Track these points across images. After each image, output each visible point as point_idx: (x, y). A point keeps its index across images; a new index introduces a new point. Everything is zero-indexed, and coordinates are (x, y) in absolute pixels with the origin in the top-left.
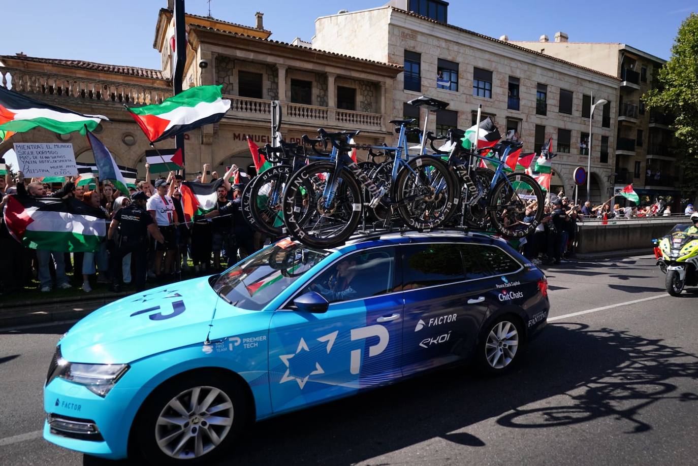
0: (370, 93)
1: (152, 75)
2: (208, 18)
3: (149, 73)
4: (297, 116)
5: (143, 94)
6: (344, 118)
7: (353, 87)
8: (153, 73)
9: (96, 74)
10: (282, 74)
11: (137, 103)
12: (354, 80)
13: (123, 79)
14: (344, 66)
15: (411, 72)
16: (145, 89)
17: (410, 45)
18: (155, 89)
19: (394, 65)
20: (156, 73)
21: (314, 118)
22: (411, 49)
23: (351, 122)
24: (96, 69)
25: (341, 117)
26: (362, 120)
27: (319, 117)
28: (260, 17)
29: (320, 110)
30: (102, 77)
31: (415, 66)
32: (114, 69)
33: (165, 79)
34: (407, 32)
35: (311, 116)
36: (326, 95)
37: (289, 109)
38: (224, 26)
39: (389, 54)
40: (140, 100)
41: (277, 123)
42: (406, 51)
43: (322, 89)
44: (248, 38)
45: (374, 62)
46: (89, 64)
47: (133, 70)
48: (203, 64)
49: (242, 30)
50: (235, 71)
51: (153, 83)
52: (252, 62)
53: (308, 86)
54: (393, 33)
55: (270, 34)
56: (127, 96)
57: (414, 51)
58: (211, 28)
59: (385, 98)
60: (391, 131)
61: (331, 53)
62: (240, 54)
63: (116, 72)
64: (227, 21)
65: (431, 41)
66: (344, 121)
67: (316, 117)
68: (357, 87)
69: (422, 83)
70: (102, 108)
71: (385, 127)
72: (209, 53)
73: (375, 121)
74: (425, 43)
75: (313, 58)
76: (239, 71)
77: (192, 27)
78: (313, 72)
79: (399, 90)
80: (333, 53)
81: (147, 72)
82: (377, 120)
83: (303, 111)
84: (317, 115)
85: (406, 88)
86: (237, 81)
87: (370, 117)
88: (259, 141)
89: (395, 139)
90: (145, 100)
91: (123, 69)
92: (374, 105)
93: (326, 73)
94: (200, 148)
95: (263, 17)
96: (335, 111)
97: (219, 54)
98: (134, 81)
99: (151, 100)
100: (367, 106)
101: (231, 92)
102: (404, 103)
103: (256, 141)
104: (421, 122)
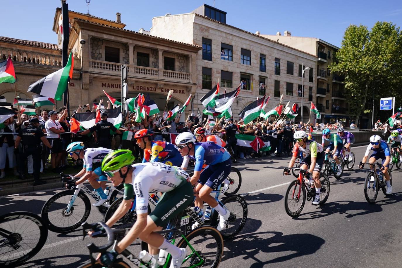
0: (183, 61)
1: (51, 47)
2: (87, 14)
3: (50, 46)
4: (141, 74)
5: (44, 59)
6: (168, 75)
7: (173, 57)
8: (52, 46)
9: (14, 45)
10: (131, 49)
11: (41, 64)
12: (174, 53)
13: (32, 49)
14: (168, 45)
15: (206, 50)
16: (46, 56)
17: (206, 35)
18: (52, 56)
19: (197, 46)
20: (54, 46)
21: (150, 75)
22: (206, 37)
23: (172, 77)
24: (14, 42)
25: (166, 75)
26: (179, 76)
27: (154, 74)
28: (119, 15)
29: (154, 70)
30: (18, 47)
31: (208, 47)
32: (26, 42)
33: (60, 50)
34: (203, 27)
35: (149, 74)
36: (157, 62)
37: (136, 69)
38: (97, 20)
39: (194, 39)
40: (42, 62)
41: (125, 78)
42: (203, 38)
43: (155, 58)
44: (110, 27)
45: (185, 43)
46: (10, 39)
47: (39, 44)
48: (83, 42)
49: (108, 22)
50: (103, 47)
51: (52, 52)
52: (114, 42)
53: (147, 56)
54: (196, 28)
55: (125, 25)
56: (34, 59)
57: (208, 38)
58: (88, 21)
59: (192, 64)
60: (195, 83)
61: (160, 38)
62: (105, 36)
63: (27, 45)
64: (98, 17)
65: (217, 32)
66: (168, 77)
67: (151, 74)
68: (176, 58)
69: (213, 56)
70: (17, 66)
71: (192, 80)
72: (87, 35)
73: (186, 77)
74: (214, 34)
75: (150, 40)
76: (105, 47)
77: (76, 20)
78: (150, 49)
79: (200, 60)
80: (162, 38)
81: (48, 45)
82: (187, 76)
83: (144, 71)
84: (153, 73)
85: (203, 59)
86: (104, 52)
87: (183, 75)
89: (197, 87)
90: (45, 62)
91: (33, 43)
92: (185, 68)
93: (158, 49)
94: (81, 91)
95: (121, 15)
96: (163, 71)
97: (93, 36)
98: (40, 50)
99: (50, 62)
100: (182, 68)
101: (100, 59)
102: (203, 67)
103: (116, 88)
104: (212, 78)
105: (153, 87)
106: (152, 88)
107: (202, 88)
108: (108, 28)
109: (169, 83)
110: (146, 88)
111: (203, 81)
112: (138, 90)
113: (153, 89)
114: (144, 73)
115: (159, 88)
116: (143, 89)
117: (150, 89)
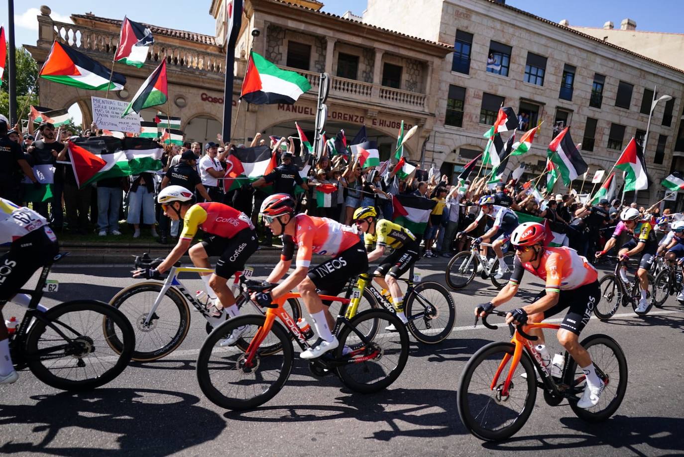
0: (417, 72)
1: (206, 40)
3: (203, 38)
4: (342, 91)
5: (196, 58)
6: (388, 96)
7: (400, 64)
8: (208, 39)
10: (330, 46)
11: (191, 67)
12: (402, 57)
13: (179, 43)
14: (393, 43)
15: (461, 53)
16: (199, 54)
17: (463, 24)
18: (208, 54)
19: (445, 45)
20: (210, 38)
21: (357, 93)
22: (464, 29)
23: (395, 100)
25: (384, 95)
26: (405, 99)
27: (363, 93)
29: (364, 86)
30: (161, 40)
31: (466, 47)
32: (171, 32)
33: (218, 45)
34: (461, 10)
35: (355, 91)
36: (372, 71)
37: (334, 82)
39: (440, 33)
40: (193, 64)
41: (324, 95)
42: (458, 31)
43: (369, 64)
44: (301, 8)
45: (424, 40)
47: (189, 35)
48: (256, 33)
50: (286, 41)
51: (206, 49)
52: (303, 33)
53: (355, 60)
54: (447, 12)
55: (322, 5)
56: (182, 60)
57: (466, 31)
59: (431, 79)
60: (433, 113)
61: (382, 28)
62: (291, 24)
63: (173, 36)
65: (485, 21)
66: (388, 99)
67: (359, 92)
68: (404, 65)
69: (471, 65)
71: (428, 108)
72: (262, 22)
73: (419, 102)
74: (479, 23)
75: (363, 32)
76: (289, 42)
78: (361, 47)
79: (447, 71)
80: (384, 29)
81: (201, 37)
82: (421, 99)
83: (348, 86)
84: (362, 90)
85: (454, 69)
86: (287, 51)
87: (414, 97)
88: (301, 113)
89: (436, 121)
90: (198, 64)
92: (419, 85)
93: (374, 48)
94: (245, 115)
96: (379, 87)
97: (271, 23)
98: (189, 45)
99: (204, 65)
100: (412, 85)
101: (279, 62)
102: (450, 85)
103: (299, 112)
104: (466, 106)
105: (360, 114)
106: (357, 117)
107: (444, 122)
108: (297, 10)
109: (388, 110)
110: (348, 117)
111: (448, 111)
112: (334, 120)
113: (358, 120)
114: (348, 90)
115: (370, 118)
116: (342, 118)
117: (354, 118)
